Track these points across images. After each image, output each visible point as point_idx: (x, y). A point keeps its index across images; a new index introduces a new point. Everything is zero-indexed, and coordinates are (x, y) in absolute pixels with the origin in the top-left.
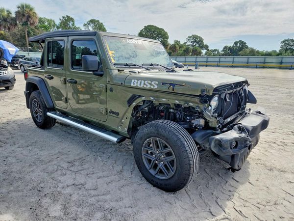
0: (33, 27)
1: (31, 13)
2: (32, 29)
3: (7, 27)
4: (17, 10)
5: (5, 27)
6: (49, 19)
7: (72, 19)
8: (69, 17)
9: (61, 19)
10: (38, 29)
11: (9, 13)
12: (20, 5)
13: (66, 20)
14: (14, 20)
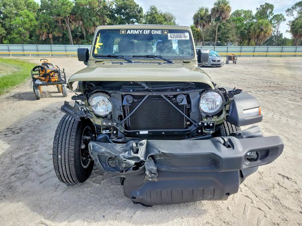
0: (224, 21)
1: (225, 8)
2: (223, 24)
3: (202, 24)
4: (213, 7)
5: (201, 25)
6: (247, 10)
7: (271, 7)
8: (268, 4)
9: (257, 9)
10: (229, 23)
11: (207, 10)
12: (217, 2)
13: (263, 8)
14: (209, 17)
